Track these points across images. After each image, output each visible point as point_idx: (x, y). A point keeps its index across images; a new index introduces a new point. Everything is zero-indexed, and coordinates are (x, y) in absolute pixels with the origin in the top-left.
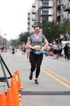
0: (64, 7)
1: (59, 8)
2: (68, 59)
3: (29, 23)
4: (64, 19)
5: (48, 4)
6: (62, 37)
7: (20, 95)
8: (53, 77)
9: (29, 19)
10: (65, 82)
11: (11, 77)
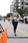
0: (25, 3)
1: (23, 3)
2: (26, 24)
3: (11, 9)
4: (25, 8)
5: (18, 1)
6: (24, 15)
7: (7, 39)
8: (20, 31)
9: (11, 7)
10: (25, 33)
11: (4, 31)
